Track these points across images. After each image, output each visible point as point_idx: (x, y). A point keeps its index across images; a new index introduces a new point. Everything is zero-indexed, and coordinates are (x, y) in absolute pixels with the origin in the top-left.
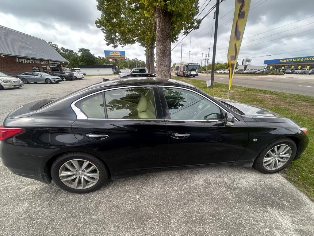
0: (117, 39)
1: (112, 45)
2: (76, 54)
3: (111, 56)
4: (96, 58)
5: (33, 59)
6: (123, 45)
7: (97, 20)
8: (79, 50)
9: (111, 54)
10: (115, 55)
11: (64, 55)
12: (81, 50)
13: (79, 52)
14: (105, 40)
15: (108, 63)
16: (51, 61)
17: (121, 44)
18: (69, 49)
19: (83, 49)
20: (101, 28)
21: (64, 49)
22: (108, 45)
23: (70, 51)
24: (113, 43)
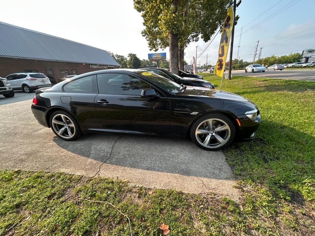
0: (158, 44)
1: (154, 49)
2: (126, 59)
3: (153, 58)
4: (141, 61)
5: (100, 65)
6: (163, 49)
7: (143, 31)
8: (128, 55)
9: (153, 57)
10: (157, 57)
11: (118, 61)
12: (130, 55)
13: (128, 56)
14: (149, 47)
15: (151, 65)
16: (110, 66)
17: (161, 48)
18: (121, 55)
19: (131, 54)
20: (146, 37)
21: (117, 55)
22: (151, 50)
23: (121, 56)
24: (154, 47)
